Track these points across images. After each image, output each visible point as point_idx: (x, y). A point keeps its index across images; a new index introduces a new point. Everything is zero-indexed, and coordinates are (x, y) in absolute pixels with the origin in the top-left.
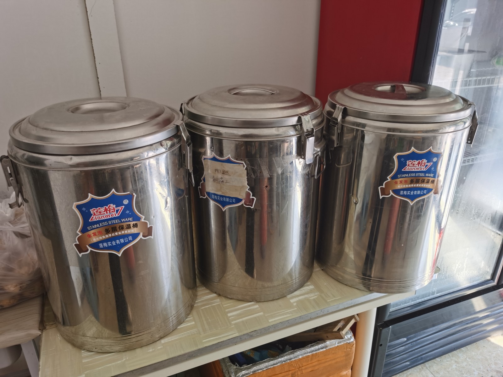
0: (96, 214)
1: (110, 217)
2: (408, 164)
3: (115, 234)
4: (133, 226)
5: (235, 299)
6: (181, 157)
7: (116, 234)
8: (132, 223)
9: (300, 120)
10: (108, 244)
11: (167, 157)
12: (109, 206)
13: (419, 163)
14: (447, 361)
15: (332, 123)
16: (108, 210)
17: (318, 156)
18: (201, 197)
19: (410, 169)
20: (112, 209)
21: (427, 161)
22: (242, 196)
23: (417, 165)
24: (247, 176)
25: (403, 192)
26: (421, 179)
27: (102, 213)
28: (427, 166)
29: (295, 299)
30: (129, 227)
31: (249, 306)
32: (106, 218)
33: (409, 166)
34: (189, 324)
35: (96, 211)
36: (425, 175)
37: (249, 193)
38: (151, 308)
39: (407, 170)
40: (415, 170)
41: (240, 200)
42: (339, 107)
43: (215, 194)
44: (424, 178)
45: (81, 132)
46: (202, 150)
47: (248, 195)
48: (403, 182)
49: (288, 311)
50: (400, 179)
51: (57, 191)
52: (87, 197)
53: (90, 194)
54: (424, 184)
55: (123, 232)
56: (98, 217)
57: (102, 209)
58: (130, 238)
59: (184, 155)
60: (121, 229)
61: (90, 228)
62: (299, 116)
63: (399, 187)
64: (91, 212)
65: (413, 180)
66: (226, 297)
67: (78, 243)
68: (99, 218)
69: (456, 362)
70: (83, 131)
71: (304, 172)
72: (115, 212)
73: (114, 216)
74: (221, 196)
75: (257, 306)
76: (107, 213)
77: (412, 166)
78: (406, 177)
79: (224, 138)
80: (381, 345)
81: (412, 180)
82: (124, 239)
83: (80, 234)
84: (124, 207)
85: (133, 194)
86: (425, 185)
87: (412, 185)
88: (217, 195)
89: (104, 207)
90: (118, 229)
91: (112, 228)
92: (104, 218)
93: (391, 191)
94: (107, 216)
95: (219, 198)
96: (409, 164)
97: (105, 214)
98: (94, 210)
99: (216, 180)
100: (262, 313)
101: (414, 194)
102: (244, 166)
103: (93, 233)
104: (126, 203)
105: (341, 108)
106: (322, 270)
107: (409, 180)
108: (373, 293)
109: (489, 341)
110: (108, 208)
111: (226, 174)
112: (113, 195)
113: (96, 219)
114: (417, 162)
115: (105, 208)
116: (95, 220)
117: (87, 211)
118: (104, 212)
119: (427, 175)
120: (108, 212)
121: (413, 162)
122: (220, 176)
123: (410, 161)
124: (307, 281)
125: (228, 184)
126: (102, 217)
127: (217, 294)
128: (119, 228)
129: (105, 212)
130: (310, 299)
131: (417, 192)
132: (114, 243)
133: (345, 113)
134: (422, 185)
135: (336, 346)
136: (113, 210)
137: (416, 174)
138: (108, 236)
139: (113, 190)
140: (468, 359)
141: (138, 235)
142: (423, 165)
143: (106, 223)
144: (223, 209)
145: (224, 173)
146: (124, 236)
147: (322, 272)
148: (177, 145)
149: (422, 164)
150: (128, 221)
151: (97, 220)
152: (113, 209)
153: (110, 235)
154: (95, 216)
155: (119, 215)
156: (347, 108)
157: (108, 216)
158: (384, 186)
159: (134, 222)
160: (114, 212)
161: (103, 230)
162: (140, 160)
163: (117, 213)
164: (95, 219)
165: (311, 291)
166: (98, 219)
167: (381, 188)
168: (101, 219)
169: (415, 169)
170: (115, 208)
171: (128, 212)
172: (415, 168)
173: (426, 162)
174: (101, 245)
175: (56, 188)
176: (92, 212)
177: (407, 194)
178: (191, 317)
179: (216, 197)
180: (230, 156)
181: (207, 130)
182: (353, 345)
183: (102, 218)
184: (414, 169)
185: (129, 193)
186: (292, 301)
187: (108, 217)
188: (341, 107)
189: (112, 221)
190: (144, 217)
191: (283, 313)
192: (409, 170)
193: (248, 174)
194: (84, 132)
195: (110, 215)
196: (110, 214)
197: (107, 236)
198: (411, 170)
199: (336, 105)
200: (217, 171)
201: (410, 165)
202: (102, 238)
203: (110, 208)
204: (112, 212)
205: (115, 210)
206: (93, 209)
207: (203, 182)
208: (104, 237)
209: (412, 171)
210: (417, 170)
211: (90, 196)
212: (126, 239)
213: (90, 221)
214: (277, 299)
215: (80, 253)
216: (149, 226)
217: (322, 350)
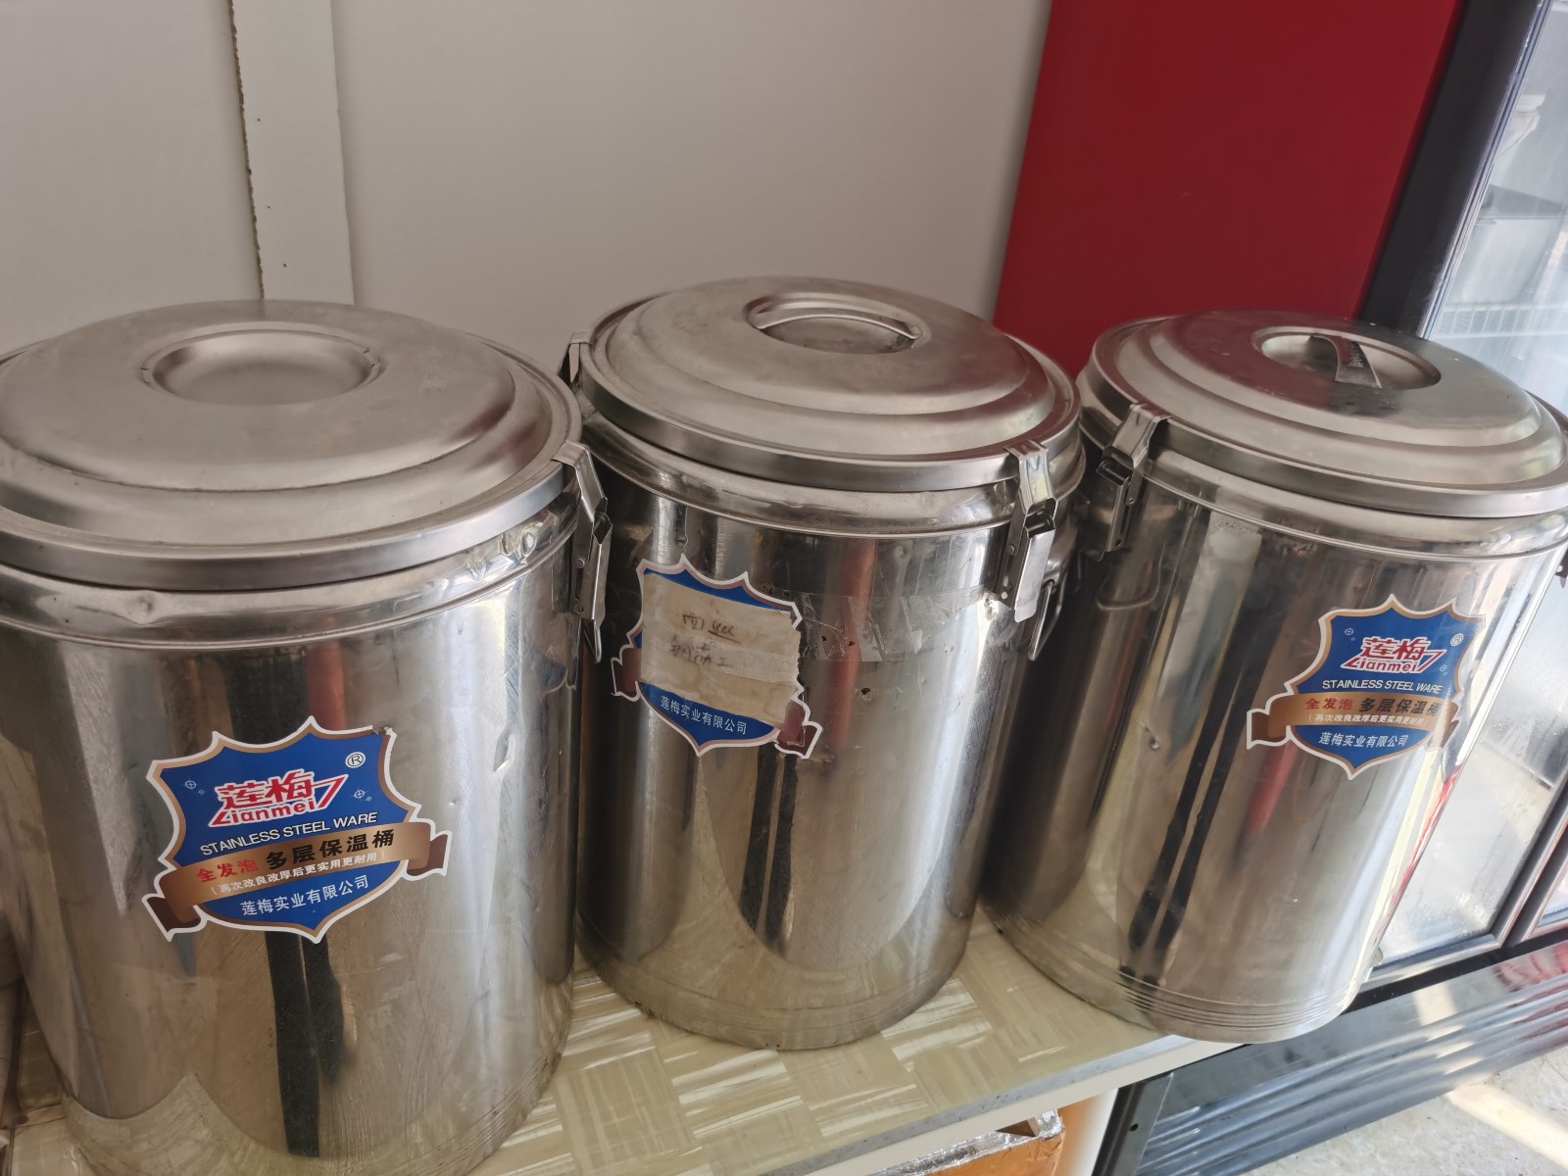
0: (237, 804)
1: (289, 812)
2: (1365, 650)
3: (305, 871)
4: (375, 842)
5: (702, 1035)
6: (567, 578)
7: (310, 869)
8: (371, 832)
9: (1011, 467)
10: (274, 904)
11: (517, 587)
12: (291, 777)
13: (1403, 649)
14: (1316, 1161)
15: (1107, 466)
16: (285, 791)
17: (1051, 583)
18: (618, 694)
19: (1371, 665)
20: (300, 787)
21: (1430, 642)
22: (775, 715)
23: (1396, 655)
24: (801, 651)
25: (1332, 737)
26: (1398, 699)
27: (258, 801)
28: (1426, 658)
29: (909, 1044)
30: (359, 844)
31: (754, 1067)
32: (275, 815)
33: (1367, 654)
34: (542, 1133)
35: (237, 791)
36: (1414, 687)
37: (801, 708)
38: (417, 1100)
39: (1358, 669)
40: (1386, 671)
41: (766, 729)
42: (1139, 415)
43: (672, 697)
44: (1409, 697)
45: (194, 495)
46: (638, 533)
47: (796, 713)
48: (1337, 705)
49: (888, 1094)
50: (1329, 695)
51: (90, 714)
52: (208, 742)
53: (216, 736)
54: (1404, 716)
55: (335, 863)
56: (243, 815)
57: (263, 788)
58: (362, 881)
59: (581, 572)
60: (327, 852)
61: (210, 847)
62: (1011, 454)
63: (1320, 718)
64: (216, 795)
65: (1373, 701)
66: (672, 1024)
67: (160, 894)
68: (247, 817)
69: (1342, 1164)
70: (204, 487)
71: (1000, 642)
72: (313, 796)
73: (308, 809)
74: (695, 706)
75: (779, 1068)
76: (279, 799)
77: (1379, 656)
78: (1350, 689)
79: (725, 511)
80: (1135, 1127)
81: (1368, 699)
82: (337, 888)
83: (171, 868)
84: (346, 776)
85: (385, 732)
86: (1407, 719)
87: (1366, 718)
88: (681, 701)
89: (270, 779)
90: (318, 854)
91: (295, 850)
92: (267, 816)
93: (1288, 729)
94: (280, 810)
95: (688, 711)
96: (1369, 649)
97: (270, 802)
98: (231, 788)
99: (684, 651)
100: (798, 1097)
101: (1365, 744)
102: (794, 618)
103: (219, 867)
104: (356, 763)
105: (1150, 421)
106: (1000, 932)
107: (1358, 699)
108: (1165, 1034)
109: (1446, 1101)
110: (286, 783)
111: (722, 634)
112: (310, 736)
113: (236, 819)
114: (1396, 644)
115: (275, 782)
116: (233, 823)
117: (201, 792)
118: (268, 795)
119: (1421, 687)
120: (284, 795)
121: (1385, 644)
122: (699, 638)
123: (1375, 641)
124: (950, 975)
125: (726, 670)
126: (258, 813)
127: (642, 1010)
128: (323, 849)
129: (273, 798)
130: (961, 1046)
131: (1377, 740)
132: (298, 901)
133: (1161, 438)
134: (1399, 719)
135: (1005, 1147)
136: (304, 791)
137: (1384, 684)
138: (279, 877)
139: (311, 721)
140: (1378, 1157)
141: (389, 868)
142: (1417, 655)
143: (274, 834)
144: (696, 751)
145: (719, 631)
146: (335, 877)
147: (997, 939)
148: (561, 539)
149: (1411, 652)
150: (359, 826)
151: (241, 822)
152: (303, 784)
153: (285, 874)
154: (232, 809)
155: (325, 807)
156: (1168, 424)
157: (284, 811)
158: (1267, 711)
159: (382, 828)
160: (305, 796)
161: (259, 857)
162: (422, 612)
163: (317, 801)
164: (231, 819)
165: (964, 1018)
166: (244, 819)
167: (1255, 715)
168: (256, 821)
169: (1385, 665)
170: (312, 783)
171: (359, 794)
172: (1388, 664)
173: (1427, 646)
174: (248, 908)
175: (85, 705)
176: (221, 797)
177: (1342, 743)
178: (551, 1102)
179: (675, 705)
180: (745, 576)
181: (665, 472)
182: (1059, 1143)
183: (258, 818)
184: (1382, 666)
185: (370, 728)
186: (901, 1052)
187: (281, 814)
188: (1148, 415)
189: (297, 827)
190: (418, 807)
191: (870, 1100)
192: (1365, 668)
193: (803, 644)
194: (208, 491)
195: (292, 807)
196: (291, 803)
197: (273, 877)
198: (1373, 668)
199: (1131, 403)
200: (689, 622)
201: (1371, 653)
202: (255, 882)
203: (293, 781)
204: (301, 795)
205: (313, 789)
206: (226, 786)
207: (631, 645)
208: (261, 880)
209: (1375, 670)
210: (1390, 671)
211: (218, 740)
212: (345, 884)
213: (210, 825)
214: (849, 1043)
215: (168, 930)
216: (433, 836)
217: (958, 1163)
